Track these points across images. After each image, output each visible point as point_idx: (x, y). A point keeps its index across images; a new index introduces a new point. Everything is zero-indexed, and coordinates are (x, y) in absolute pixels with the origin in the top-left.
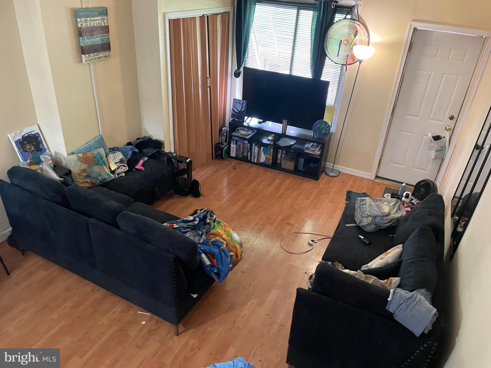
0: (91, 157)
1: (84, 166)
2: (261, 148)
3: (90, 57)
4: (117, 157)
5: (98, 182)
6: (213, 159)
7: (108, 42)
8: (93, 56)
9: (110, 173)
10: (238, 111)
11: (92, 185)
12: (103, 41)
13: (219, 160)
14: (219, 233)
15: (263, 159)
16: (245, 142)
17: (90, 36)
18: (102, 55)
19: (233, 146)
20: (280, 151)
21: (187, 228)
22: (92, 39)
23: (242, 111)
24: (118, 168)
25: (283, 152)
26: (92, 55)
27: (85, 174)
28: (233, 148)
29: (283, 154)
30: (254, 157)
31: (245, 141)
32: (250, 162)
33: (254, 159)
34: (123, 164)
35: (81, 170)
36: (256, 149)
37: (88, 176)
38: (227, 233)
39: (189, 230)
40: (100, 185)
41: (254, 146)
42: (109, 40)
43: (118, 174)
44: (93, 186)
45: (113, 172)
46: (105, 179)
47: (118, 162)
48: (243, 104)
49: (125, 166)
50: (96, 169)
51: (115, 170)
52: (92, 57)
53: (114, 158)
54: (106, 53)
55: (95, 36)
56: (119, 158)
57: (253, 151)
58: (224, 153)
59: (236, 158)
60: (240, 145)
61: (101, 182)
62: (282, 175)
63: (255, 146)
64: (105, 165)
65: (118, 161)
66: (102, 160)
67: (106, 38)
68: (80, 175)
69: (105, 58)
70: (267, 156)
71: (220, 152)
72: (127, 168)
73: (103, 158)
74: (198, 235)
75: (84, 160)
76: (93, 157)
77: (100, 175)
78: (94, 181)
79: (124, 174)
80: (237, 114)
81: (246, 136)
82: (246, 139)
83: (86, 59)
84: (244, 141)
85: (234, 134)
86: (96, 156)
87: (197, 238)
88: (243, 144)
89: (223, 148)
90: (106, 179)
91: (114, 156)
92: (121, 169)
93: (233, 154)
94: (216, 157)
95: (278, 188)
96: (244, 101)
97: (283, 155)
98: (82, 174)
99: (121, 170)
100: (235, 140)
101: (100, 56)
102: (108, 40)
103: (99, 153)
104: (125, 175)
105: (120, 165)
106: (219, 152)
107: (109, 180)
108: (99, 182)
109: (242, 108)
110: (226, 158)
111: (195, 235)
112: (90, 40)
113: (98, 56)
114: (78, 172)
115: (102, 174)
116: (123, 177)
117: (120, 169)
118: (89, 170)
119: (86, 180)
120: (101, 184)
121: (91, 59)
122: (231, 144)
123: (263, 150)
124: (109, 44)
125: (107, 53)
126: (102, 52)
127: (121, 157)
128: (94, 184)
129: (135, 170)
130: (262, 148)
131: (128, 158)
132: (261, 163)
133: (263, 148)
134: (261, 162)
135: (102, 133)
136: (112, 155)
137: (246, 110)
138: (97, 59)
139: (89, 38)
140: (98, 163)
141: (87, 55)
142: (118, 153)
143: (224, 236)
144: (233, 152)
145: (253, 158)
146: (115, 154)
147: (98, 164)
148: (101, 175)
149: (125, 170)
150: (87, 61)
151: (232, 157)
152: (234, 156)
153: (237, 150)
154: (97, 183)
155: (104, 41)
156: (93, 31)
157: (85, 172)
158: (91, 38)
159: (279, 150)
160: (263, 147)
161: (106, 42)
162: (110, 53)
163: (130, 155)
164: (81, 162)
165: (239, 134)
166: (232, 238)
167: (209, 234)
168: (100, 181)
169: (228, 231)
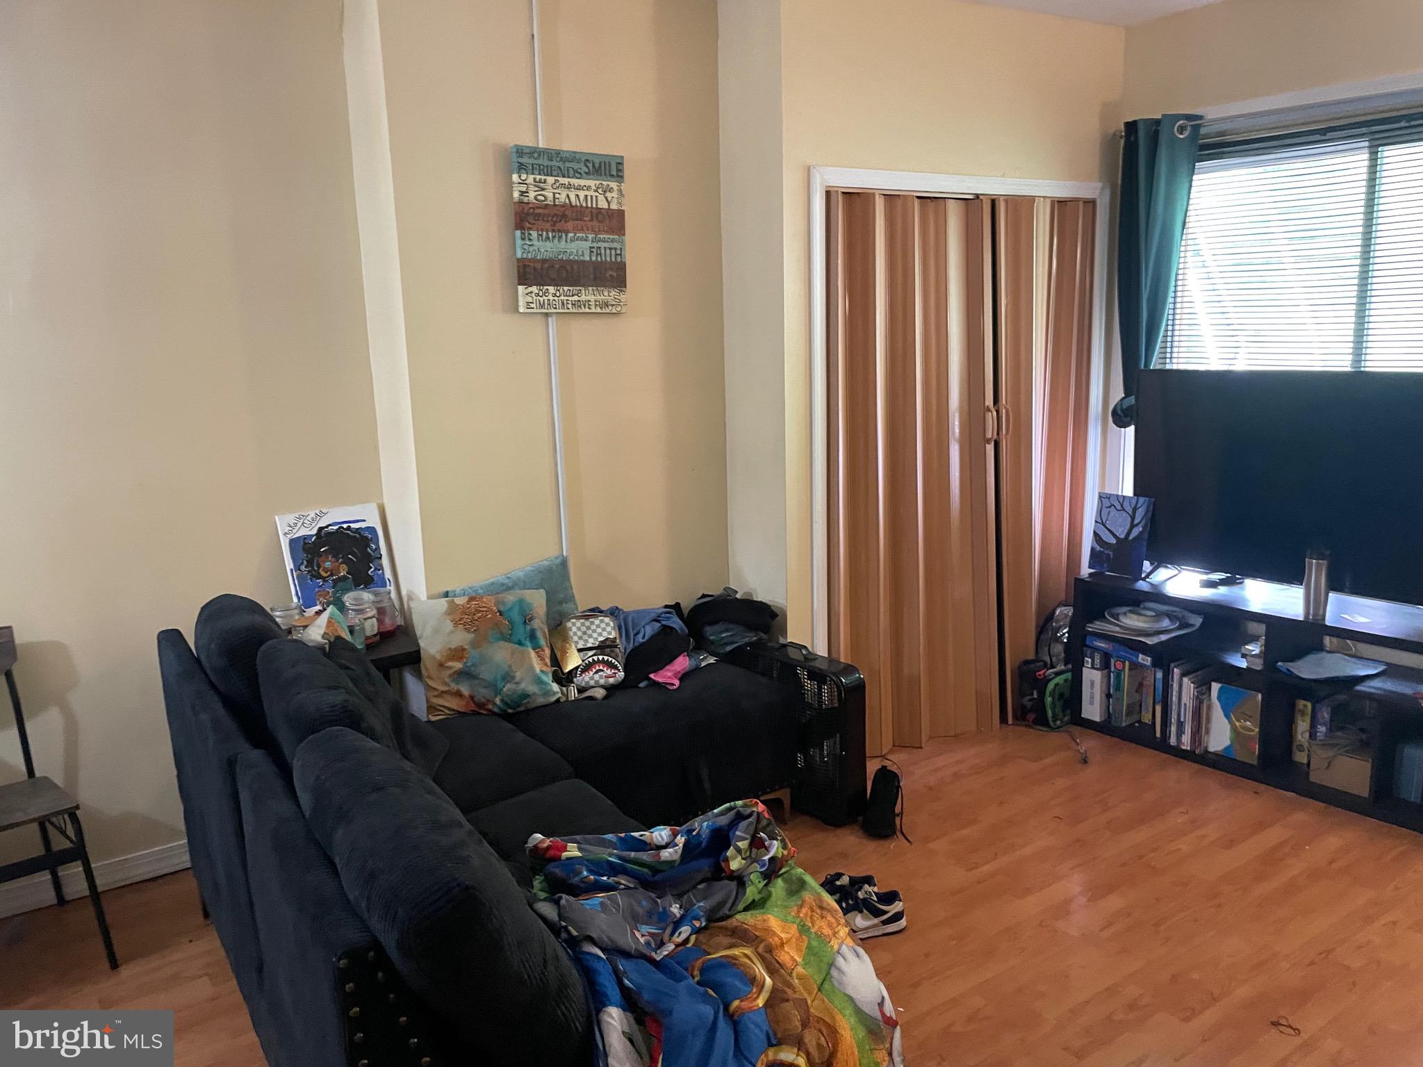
0: (490, 610)
1: (462, 638)
2: (1210, 689)
3: (544, 294)
4: (594, 631)
5: (498, 701)
6: (1003, 719)
7: (619, 260)
8: (555, 295)
9: (548, 679)
10: (1114, 541)
11: (473, 707)
12: (597, 254)
13: (1030, 727)
14: (768, 930)
15: (1220, 737)
16: (1140, 660)
17: (553, 231)
18: (592, 298)
19: (1092, 678)
20: (1305, 706)
21: (614, 870)
22: (556, 241)
23: (1131, 537)
24: (587, 668)
25: (1319, 716)
26: (551, 289)
27: (458, 665)
28: (1092, 683)
29: (1321, 721)
30: (1180, 725)
31: (1141, 656)
32: (1162, 745)
33: (1180, 732)
34: (606, 658)
35: (450, 649)
36: (1185, 690)
37: (466, 675)
38: (815, 943)
39: (623, 880)
40: (504, 716)
41: (1176, 677)
42: (620, 255)
43: (581, 690)
44: (475, 713)
45: (564, 679)
46: (526, 696)
47: (590, 649)
48: (1135, 510)
49: (616, 667)
50: (501, 654)
51: (572, 673)
52: (551, 297)
53: (585, 633)
54: (606, 293)
55: (571, 235)
56: (600, 634)
57: (1175, 699)
58: (1049, 700)
59: (1104, 728)
60: (1118, 676)
61: (506, 703)
62: (1304, 814)
63: (1183, 675)
64: (537, 647)
65: (589, 645)
66: (528, 628)
67: (610, 249)
68: (441, 665)
69: (601, 308)
70: (1237, 724)
71: (1035, 696)
72: (622, 674)
73: (531, 620)
74: (662, 918)
75: (466, 618)
76: (499, 611)
77: (508, 677)
78: (483, 693)
79: (599, 693)
80: (1111, 553)
81: (1147, 635)
82: (1145, 649)
83: (530, 300)
84: (1138, 657)
85: (1098, 626)
86: (510, 609)
87: (646, 929)
88: (1130, 669)
89: (1047, 680)
90: (528, 696)
91: (584, 629)
92: (597, 672)
93: (1092, 710)
94: (1021, 715)
95: (1271, 860)
96: (1142, 500)
97: (1322, 729)
98: (450, 664)
99: (597, 677)
100: (1097, 649)
101: (583, 298)
102: (616, 255)
103: (521, 602)
104: (605, 698)
105: (595, 658)
106: (1032, 694)
107: (541, 701)
108: (502, 700)
109: (1133, 526)
110: (1058, 722)
111: (640, 911)
112: (548, 244)
113: (576, 298)
114: (438, 657)
115: (518, 675)
116: (594, 702)
117: (591, 673)
118: (474, 653)
119: (454, 687)
120: (510, 711)
121: (549, 304)
122: (1084, 669)
123: (1219, 698)
124: (621, 267)
125: (609, 295)
126: (590, 288)
127: (610, 633)
128: (480, 705)
129: (646, 687)
130: (1215, 687)
131: (636, 644)
132: (1215, 754)
133: (1220, 690)
134: (1211, 749)
135: (567, 552)
136: (578, 624)
137: (1146, 536)
138: (570, 306)
139: (548, 238)
140: (511, 635)
141: (534, 289)
142: (602, 621)
143: (790, 955)
144: (1092, 703)
145: (1174, 729)
146: (592, 623)
147: (507, 638)
148: (513, 678)
149: (611, 680)
150: (532, 305)
151: (1089, 724)
152: (1097, 719)
153: (1108, 696)
154: (495, 704)
155: (601, 254)
156: (564, 217)
157: (460, 659)
158: (554, 237)
159: (1301, 703)
160: (1220, 685)
161: (608, 259)
162: (622, 297)
163: (646, 638)
164: (456, 624)
165: (1117, 629)
166: (827, 977)
167: (721, 928)
168: (506, 699)
169: (819, 936)
